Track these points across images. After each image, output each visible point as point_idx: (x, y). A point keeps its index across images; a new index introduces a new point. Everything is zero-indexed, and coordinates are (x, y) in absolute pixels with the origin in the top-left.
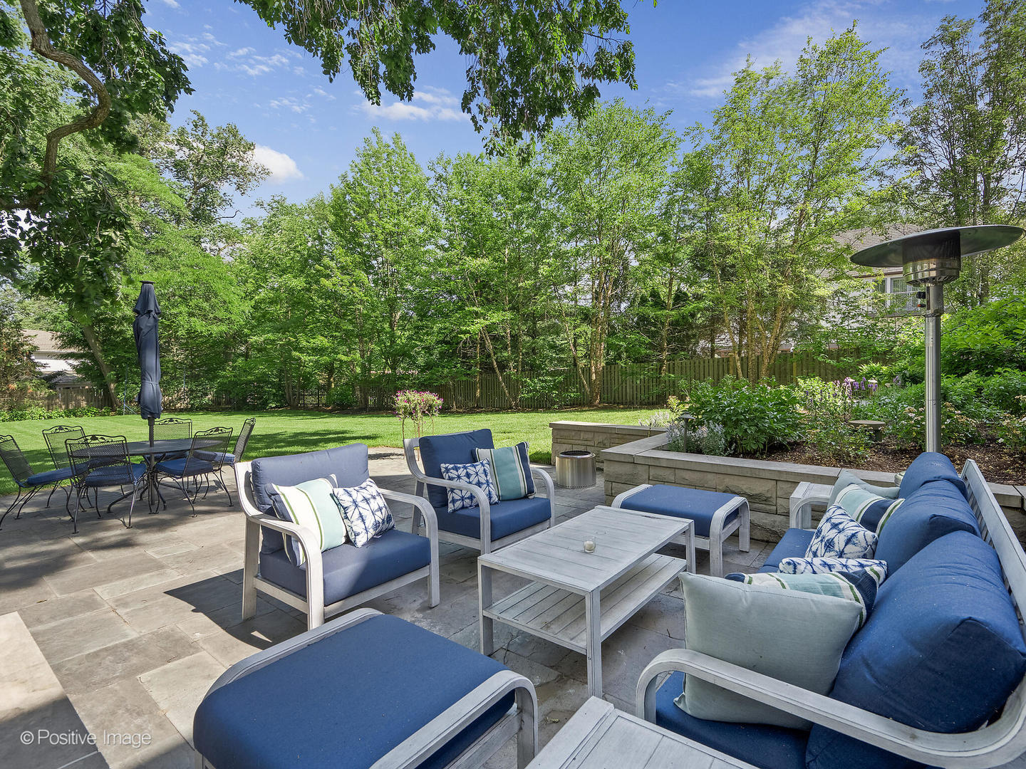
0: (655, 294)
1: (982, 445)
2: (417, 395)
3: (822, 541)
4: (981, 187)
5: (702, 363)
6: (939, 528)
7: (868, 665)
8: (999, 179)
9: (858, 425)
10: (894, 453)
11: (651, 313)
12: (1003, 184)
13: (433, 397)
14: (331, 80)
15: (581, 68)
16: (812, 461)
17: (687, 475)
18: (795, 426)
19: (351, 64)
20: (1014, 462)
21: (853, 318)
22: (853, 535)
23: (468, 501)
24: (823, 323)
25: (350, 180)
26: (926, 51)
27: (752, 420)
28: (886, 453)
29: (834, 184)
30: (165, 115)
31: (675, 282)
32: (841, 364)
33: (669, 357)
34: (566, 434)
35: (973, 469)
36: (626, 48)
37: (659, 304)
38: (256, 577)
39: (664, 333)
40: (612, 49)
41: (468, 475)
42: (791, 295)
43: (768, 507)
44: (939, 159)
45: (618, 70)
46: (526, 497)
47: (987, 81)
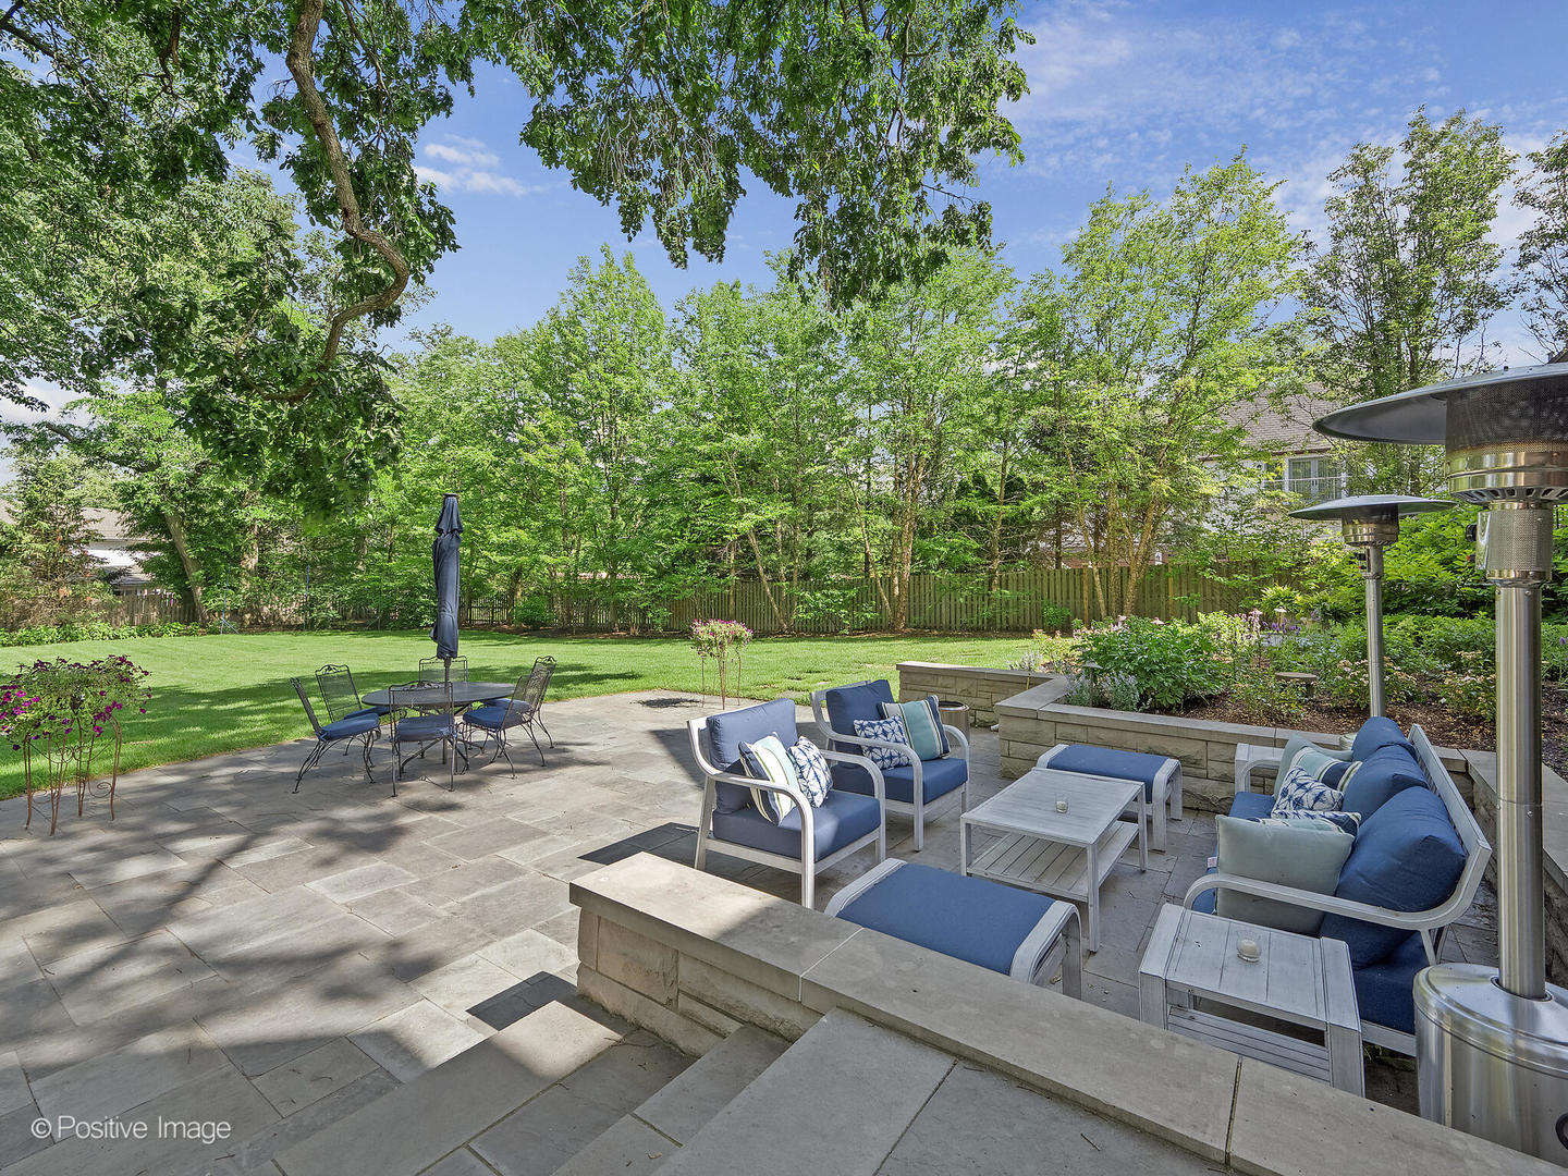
0: (979, 480)
1: (1424, 704)
2: (724, 626)
3: (1289, 800)
4: (1407, 358)
5: (1045, 575)
6: (1399, 784)
7: (1362, 876)
8: (1429, 348)
9: (1290, 678)
10: (1329, 711)
11: (978, 506)
12: (1435, 355)
13: (742, 629)
14: (630, 239)
15: (927, 230)
16: (1238, 719)
17: (1103, 734)
18: (1213, 677)
19: (655, 219)
20: (1458, 724)
21: (1247, 522)
22: (1321, 793)
23: (887, 761)
24: (1205, 525)
25: (563, 315)
26: (1334, 183)
27: (1168, 670)
28: (1320, 711)
29: (1222, 353)
30: (424, 278)
31: (1009, 465)
32: (1234, 583)
33: (1003, 567)
34: (919, 678)
35: (1419, 733)
36: (982, 209)
37: (986, 494)
38: (709, 838)
39: (996, 533)
40: (964, 210)
41: (885, 733)
42: (1167, 490)
43: (1199, 771)
44: (1351, 321)
45: (972, 236)
46: (939, 758)
47: (1411, 227)
